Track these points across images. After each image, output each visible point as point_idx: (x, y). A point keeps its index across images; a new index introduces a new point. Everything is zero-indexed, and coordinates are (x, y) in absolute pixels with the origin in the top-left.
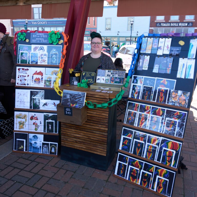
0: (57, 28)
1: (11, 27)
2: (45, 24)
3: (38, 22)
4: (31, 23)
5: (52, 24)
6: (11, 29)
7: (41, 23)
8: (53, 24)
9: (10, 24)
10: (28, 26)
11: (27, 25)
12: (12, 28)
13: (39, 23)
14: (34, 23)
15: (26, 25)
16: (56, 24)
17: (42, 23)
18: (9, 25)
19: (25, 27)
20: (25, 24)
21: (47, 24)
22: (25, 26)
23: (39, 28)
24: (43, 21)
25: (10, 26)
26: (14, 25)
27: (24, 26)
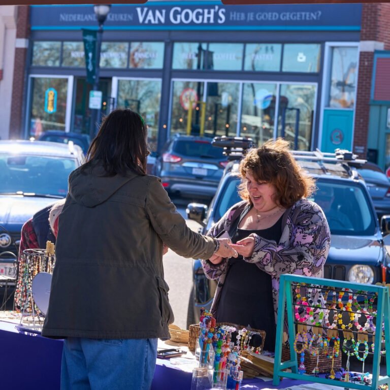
0: (287, 46)
1: (19, 36)
2: (216, 23)
3: (176, 13)
4: (131, 17)
5: (255, 22)
6: (18, 50)
7: (192, 16)
8: (262, 23)
9: (12, 24)
10: (105, 35)
11: (101, 31)
12: (22, 43)
13: (181, 17)
14: (150, 16)
15: (97, 28)
16: (279, 22)
17: (198, 14)
18: (6, 29)
19: (85, 42)
20: (90, 23)
21: (228, 22)
22: (86, 32)
23: (177, 46)
24: (203, 7)
25: (13, 32)
26: (34, 28)
27: (80, 35)
